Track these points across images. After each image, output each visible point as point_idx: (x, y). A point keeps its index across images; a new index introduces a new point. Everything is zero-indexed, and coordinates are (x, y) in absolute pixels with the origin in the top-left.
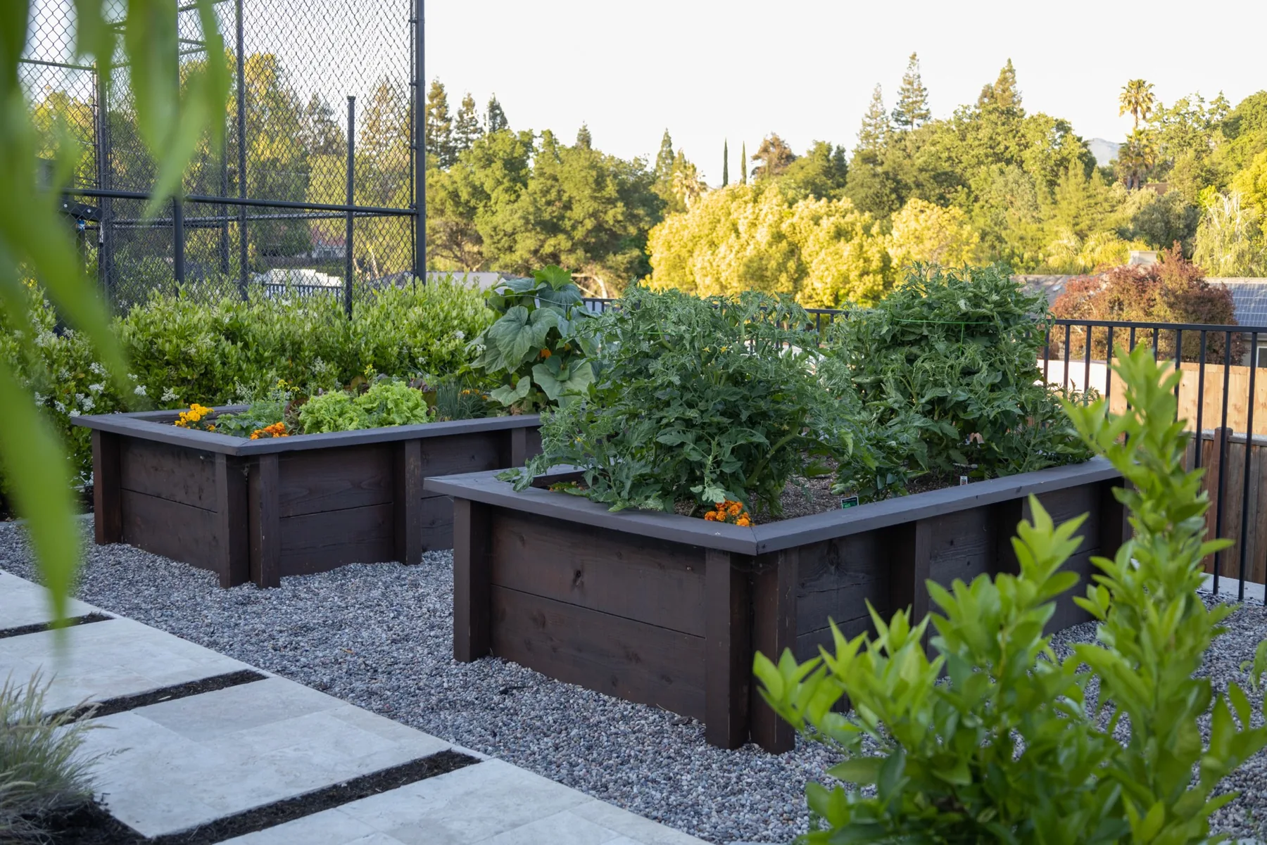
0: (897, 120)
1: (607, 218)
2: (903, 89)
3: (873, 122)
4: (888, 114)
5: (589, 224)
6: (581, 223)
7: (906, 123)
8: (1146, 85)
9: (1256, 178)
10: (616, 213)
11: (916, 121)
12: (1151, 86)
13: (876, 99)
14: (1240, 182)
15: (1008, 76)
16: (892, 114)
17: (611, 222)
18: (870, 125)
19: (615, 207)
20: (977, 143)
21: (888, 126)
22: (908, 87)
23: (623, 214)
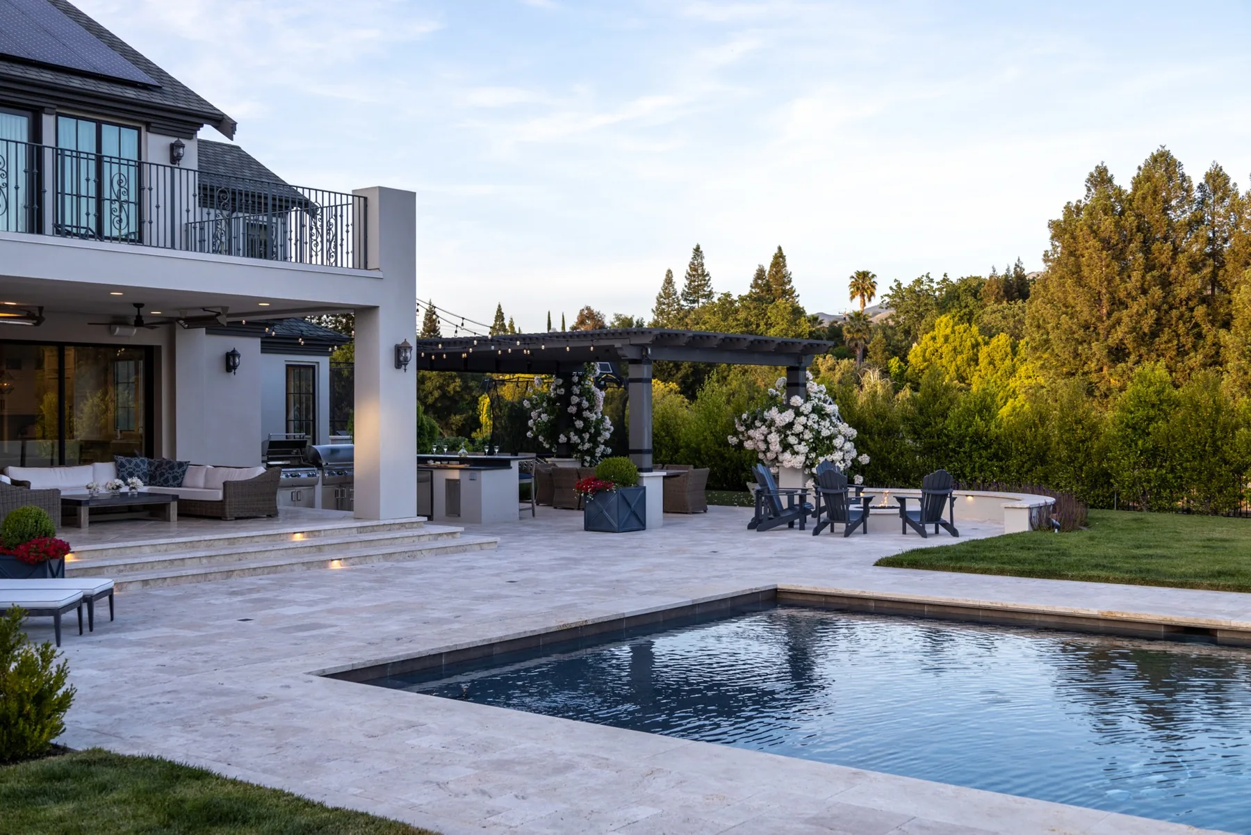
0: (686, 300)
1: (449, 389)
2: (689, 275)
3: (666, 301)
4: (679, 293)
5: (437, 394)
6: (431, 393)
7: (694, 302)
8: (870, 275)
9: (925, 352)
10: (455, 386)
11: (701, 300)
12: (873, 276)
13: (668, 283)
14: (913, 354)
15: (779, 260)
16: (682, 295)
17: (452, 393)
18: (664, 304)
19: (455, 382)
20: (735, 323)
21: (679, 305)
22: (694, 273)
23: (460, 386)
